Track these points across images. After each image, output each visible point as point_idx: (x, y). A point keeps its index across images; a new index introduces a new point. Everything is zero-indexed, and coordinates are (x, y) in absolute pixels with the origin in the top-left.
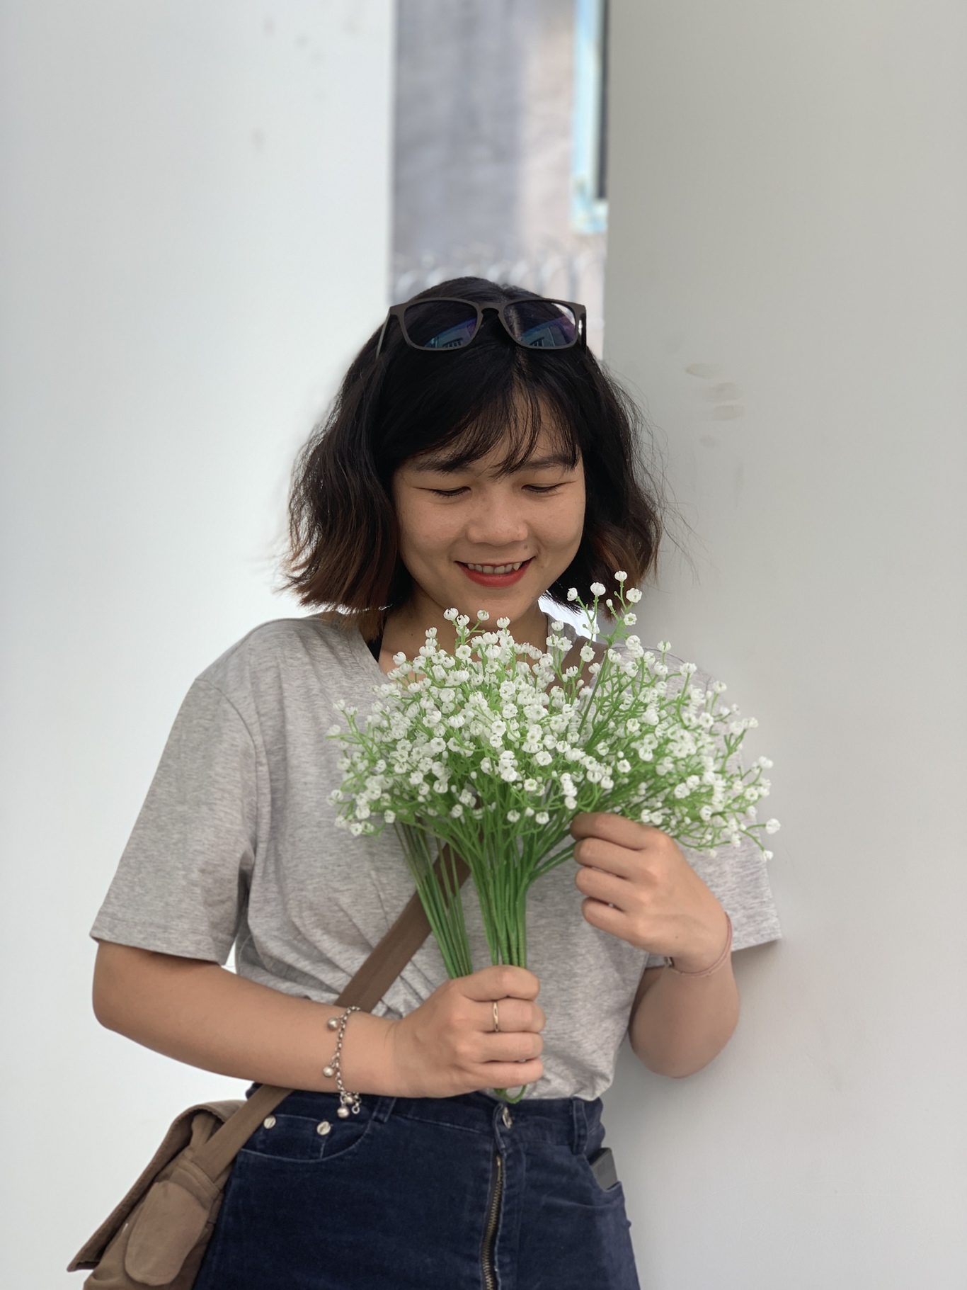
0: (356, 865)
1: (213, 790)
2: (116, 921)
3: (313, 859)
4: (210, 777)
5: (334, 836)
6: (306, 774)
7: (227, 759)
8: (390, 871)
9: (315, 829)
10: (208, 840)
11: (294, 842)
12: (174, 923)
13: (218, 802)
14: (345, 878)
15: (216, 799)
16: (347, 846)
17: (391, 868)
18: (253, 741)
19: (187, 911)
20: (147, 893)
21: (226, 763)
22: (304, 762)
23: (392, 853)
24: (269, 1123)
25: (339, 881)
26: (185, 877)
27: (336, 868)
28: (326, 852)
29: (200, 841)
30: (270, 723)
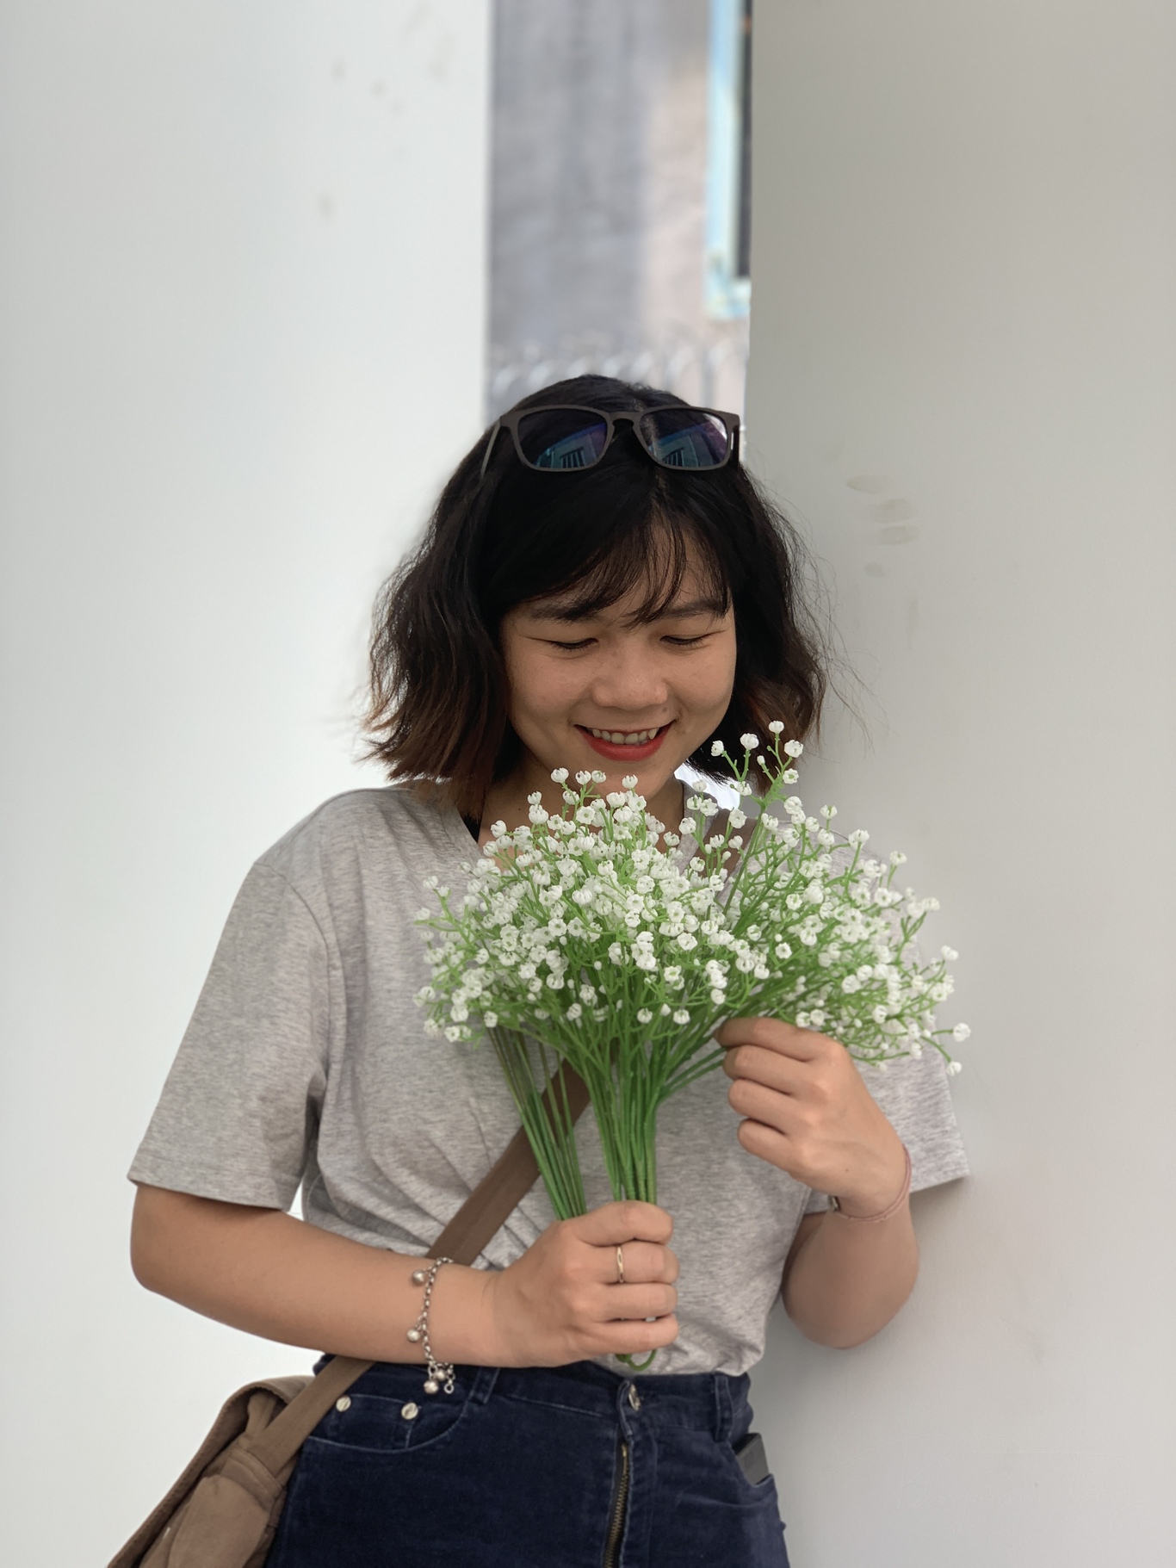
0: (451, 1091)
1: (275, 1000)
2: (160, 1161)
3: (399, 1083)
4: (272, 984)
5: (424, 1055)
6: (390, 980)
7: (293, 962)
8: (493, 1098)
9: (401, 1047)
10: (269, 1060)
11: (376, 1062)
12: (228, 1162)
13: (281, 1014)
14: (438, 1107)
15: (279, 1011)
16: (440, 1067)
17: (494, 1094)
18: (325, 940)
19: (245, 1148)
20: (197, 1125)
21: (292, 967)
22: (387, 965)
23: (495, 1076)
24: (343, 1404)
25: (430, 1110)
26: (241, 1106)
27: (427, 1094)
28: (415, 1075)
29: (260, 1062)
30: (345, 917)
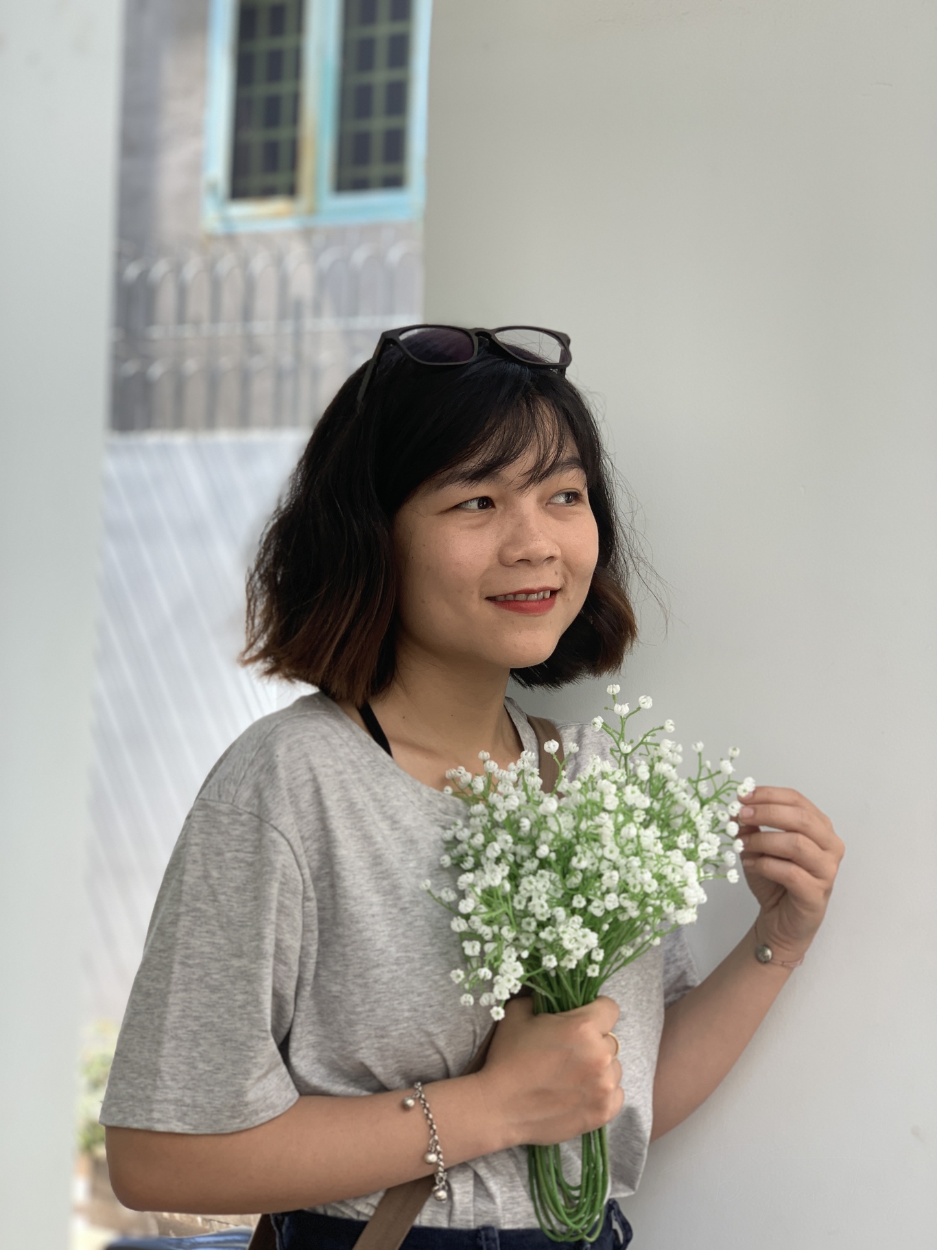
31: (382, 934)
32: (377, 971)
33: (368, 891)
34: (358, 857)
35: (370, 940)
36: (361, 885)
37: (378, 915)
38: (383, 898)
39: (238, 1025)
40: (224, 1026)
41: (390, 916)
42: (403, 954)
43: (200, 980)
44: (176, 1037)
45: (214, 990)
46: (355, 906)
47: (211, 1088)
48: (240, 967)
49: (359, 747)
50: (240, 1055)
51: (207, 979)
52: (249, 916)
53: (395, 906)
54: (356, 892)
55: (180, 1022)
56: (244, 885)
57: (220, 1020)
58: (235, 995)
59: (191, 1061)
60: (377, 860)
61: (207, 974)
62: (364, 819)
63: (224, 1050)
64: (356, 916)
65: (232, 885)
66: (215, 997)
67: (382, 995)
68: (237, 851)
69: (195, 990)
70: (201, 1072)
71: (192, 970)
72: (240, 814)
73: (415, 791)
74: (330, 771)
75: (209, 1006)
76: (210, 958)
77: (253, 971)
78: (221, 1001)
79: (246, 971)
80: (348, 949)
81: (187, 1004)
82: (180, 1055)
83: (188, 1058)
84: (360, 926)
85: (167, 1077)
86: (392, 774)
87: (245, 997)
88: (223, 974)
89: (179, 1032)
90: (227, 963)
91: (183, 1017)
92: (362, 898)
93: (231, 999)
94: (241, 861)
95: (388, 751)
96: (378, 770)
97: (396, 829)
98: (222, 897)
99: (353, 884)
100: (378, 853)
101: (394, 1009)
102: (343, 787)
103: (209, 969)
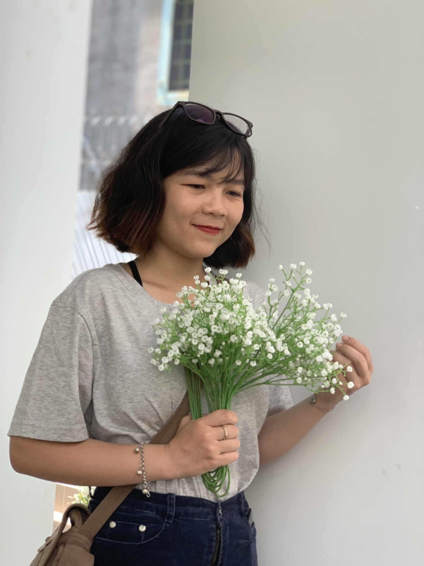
30: (101, 323)
31: (130, 359)
32: (128, 374)
33: (125, 341)
34: (121, 326)
35: (124, 361)
36: (121, 338)
37: (129, 351)
38: (132, 344)
39: (61, 395)
40: (55, 395)
41: (134, 352)
42: (139, 368)
43: (46, 376)
44: (34, 399)
45: (51, 380)
46: (118, 347)
47: (48, 420)
48: (62, 371)
49: (128, 282)
50: (61, 407)
51: (49, 375)
52: (67, 350)
53: (136, 347)
54: (119, 341)
55: (37, 393)
56: (66, 337)
57: (53, 392)
58: (60, 382)
59: (40, 409)
60: (129, 328)
61: (49, 373)
62: (124, 311)
63: (54, 405)
64: (119, 351)
65: (61, 336)
66: (51, 383)
67: (130, 384)
68: (64, 323)
69: (44, 380)
70: (44, 414)
71: (44, 371)
72: (67, 308)
73: (151, 301)
74: (110, 291)
75: (49, 386)
76: (51, 367)
77: (68, 373)
78: (54, 385)
79: (65, 373)
80: (116, 365)
81: (40, 385)
82: (36, 406)
83: (39, 408)
84: (121, 355)
85: (29, 415)
86: (141, 294)
87: (64, 383)
88: (55, 373)
89: (36, 397)
90: (57, 369)
91: (38, 391)
92: (121, 343)
93: (58, 384)
94: (66, 327)
95: (141, 285)
96: (135, 292)
97: (140, 316)
98: (57, 342)
99: (118, 337)
100: (130, 325)
101: (135, 391)
102: (116, 297)
103: (50, 371)
